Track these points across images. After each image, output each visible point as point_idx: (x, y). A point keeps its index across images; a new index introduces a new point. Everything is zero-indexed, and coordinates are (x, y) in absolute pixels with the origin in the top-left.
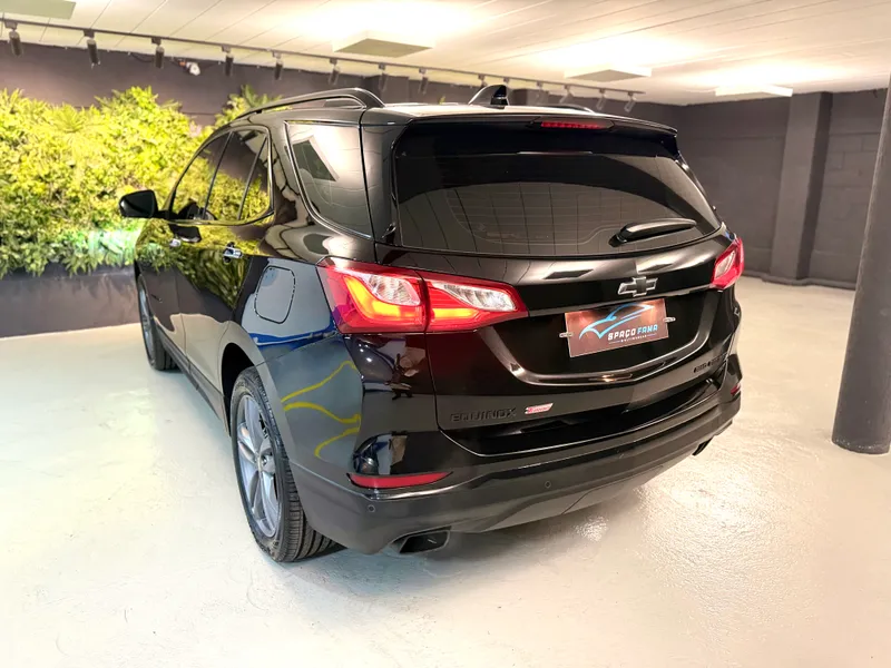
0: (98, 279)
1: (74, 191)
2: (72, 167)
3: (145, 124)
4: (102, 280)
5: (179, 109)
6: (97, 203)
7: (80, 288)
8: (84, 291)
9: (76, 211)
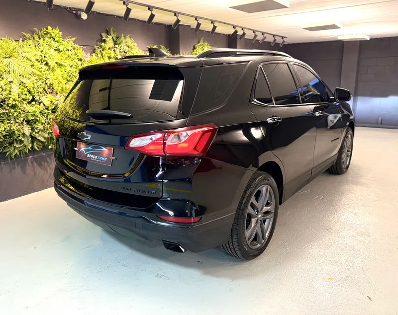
0: (26, 160)
1: (14, 100)
2: (11, 82)
3: (56, 52)
4: (29, 161)
5: (75, 42)
6: (28, 108)
7: (15, 168)
8: (18, 170)
9: (15, 114)
